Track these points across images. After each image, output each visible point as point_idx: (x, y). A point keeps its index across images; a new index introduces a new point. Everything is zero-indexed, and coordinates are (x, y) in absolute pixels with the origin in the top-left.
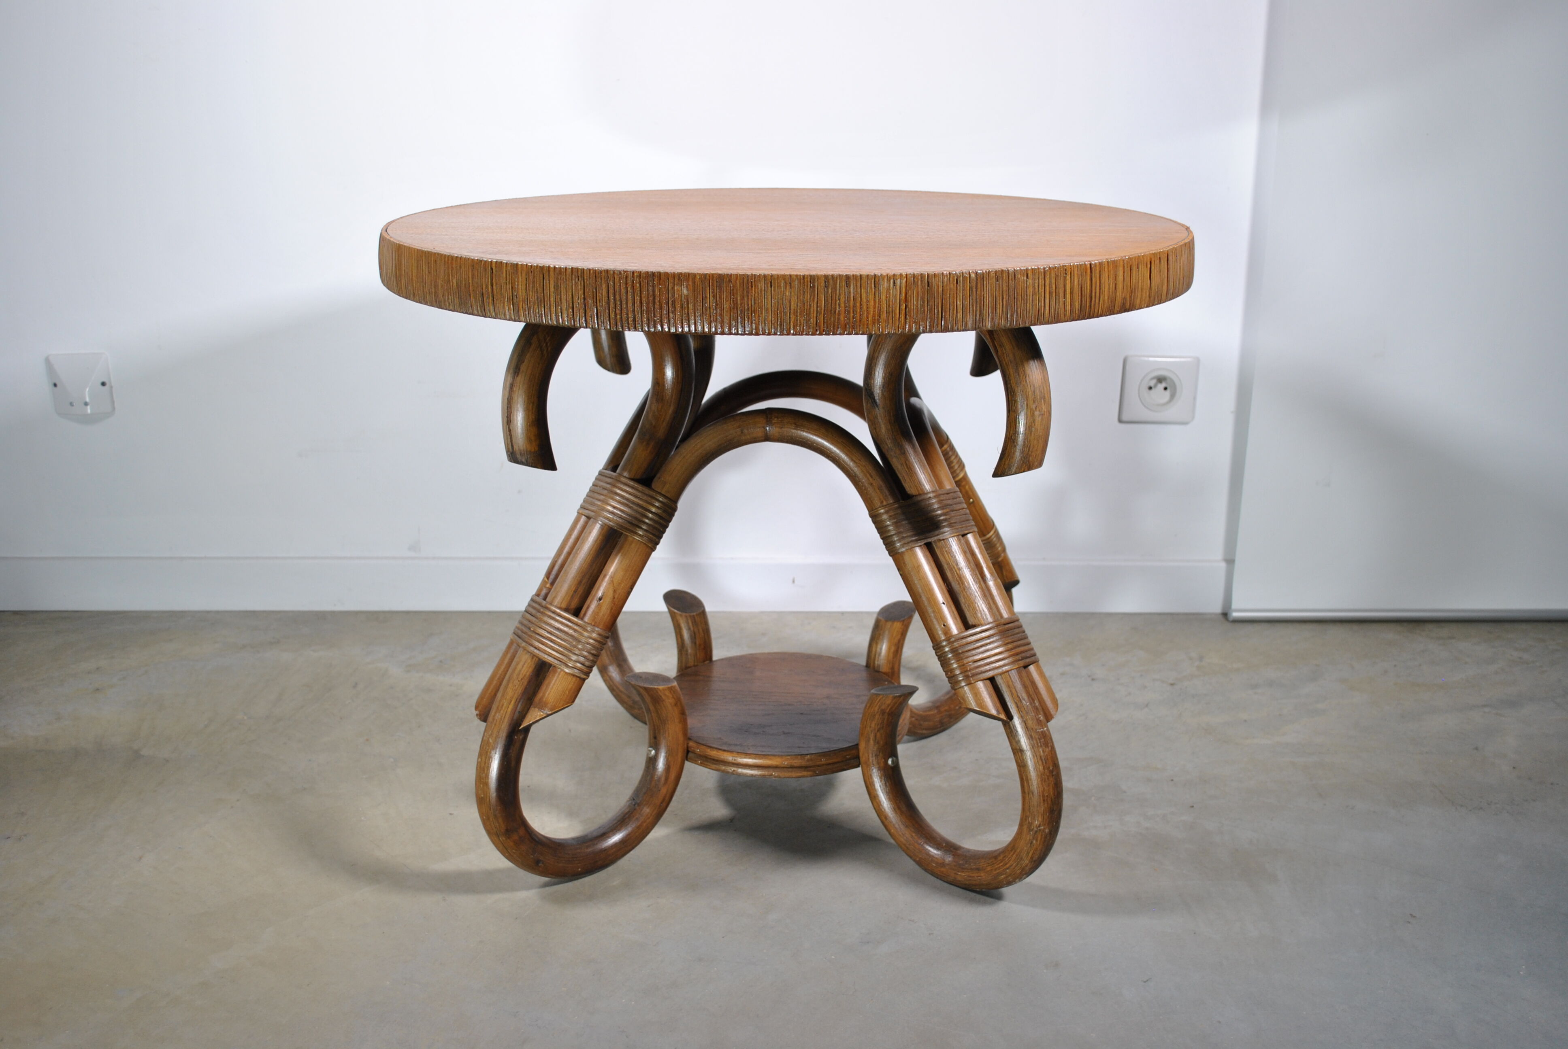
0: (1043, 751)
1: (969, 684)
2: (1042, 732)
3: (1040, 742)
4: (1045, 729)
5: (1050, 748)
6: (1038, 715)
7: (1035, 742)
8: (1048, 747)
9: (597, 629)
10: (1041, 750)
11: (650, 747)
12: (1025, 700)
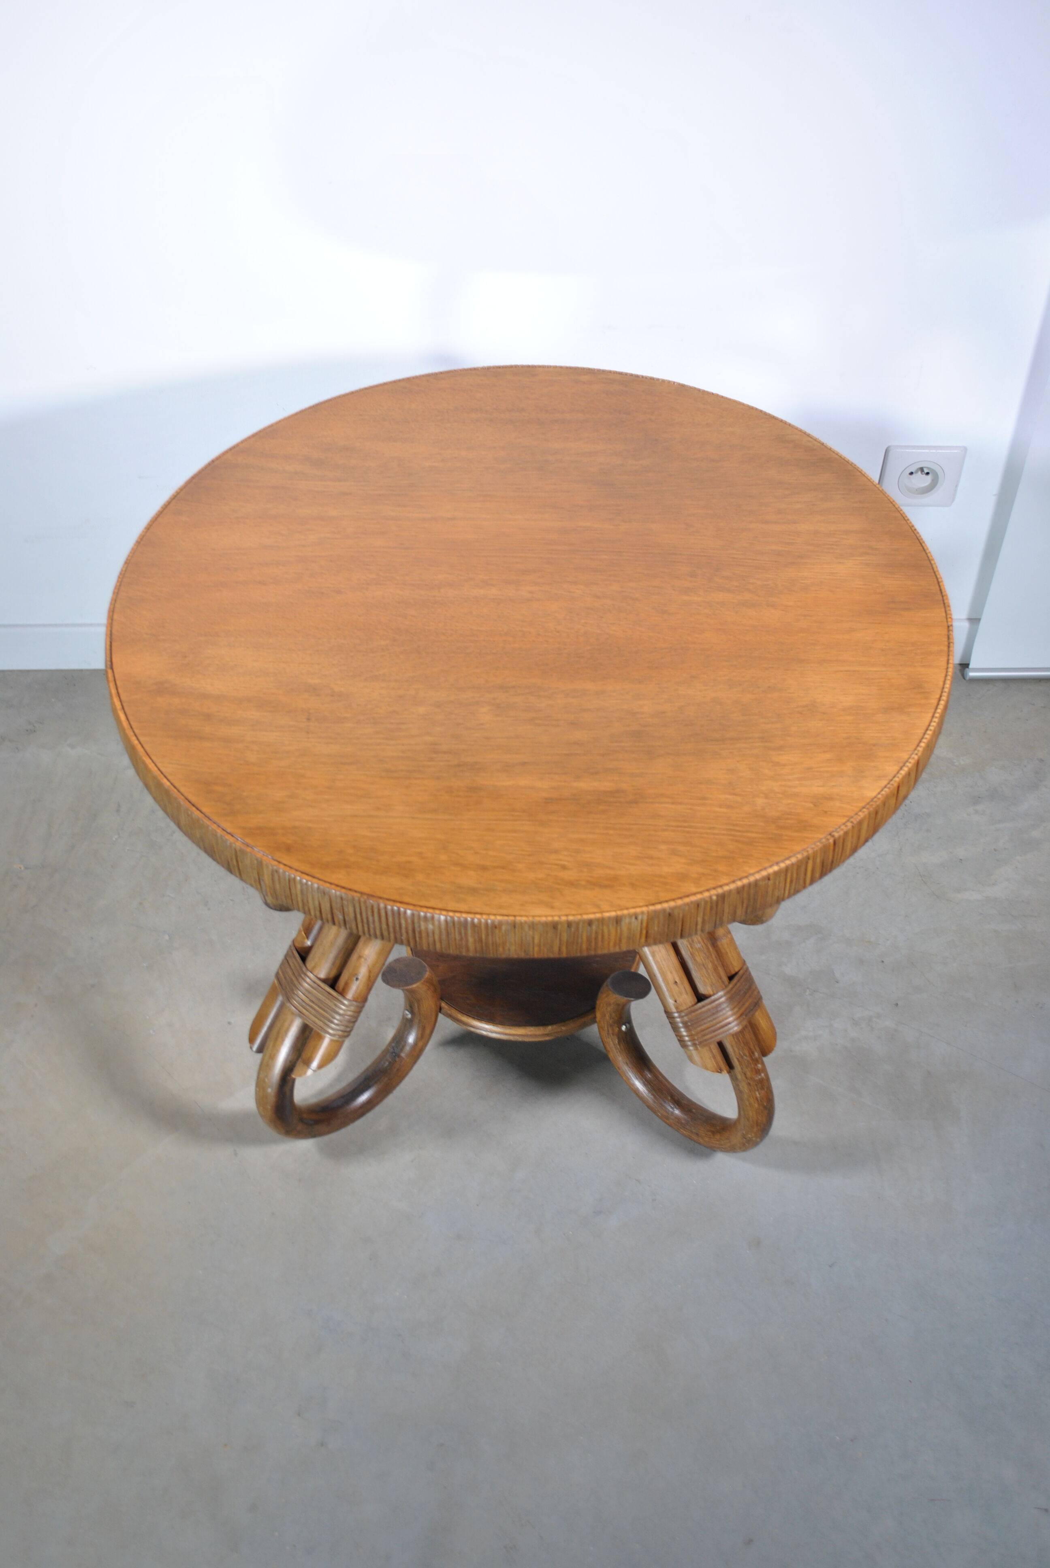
0: (759, 1094)
1: (696, 1049)
2: (759, 1079)
3: (757, 1087)
4: (763, 1075)
5: (766, 1089)
6: (756, 1065)
7: (753, 1087)
8: (764, 1089)
9: (354, 1003)
10: (757, 1093)
11: (407, 1010)
12: (746, 1056)
